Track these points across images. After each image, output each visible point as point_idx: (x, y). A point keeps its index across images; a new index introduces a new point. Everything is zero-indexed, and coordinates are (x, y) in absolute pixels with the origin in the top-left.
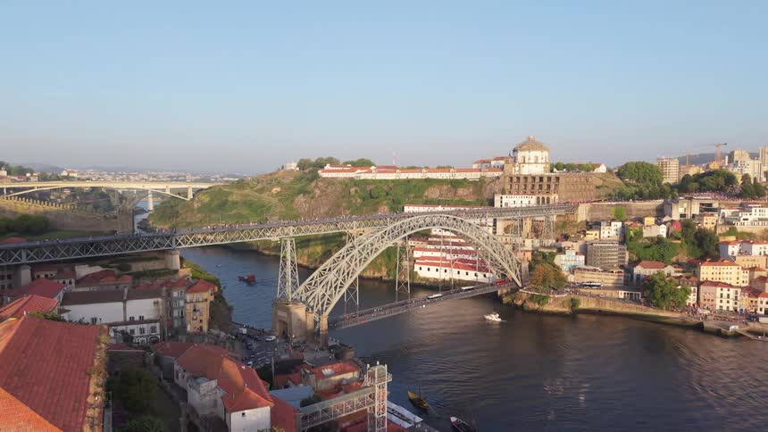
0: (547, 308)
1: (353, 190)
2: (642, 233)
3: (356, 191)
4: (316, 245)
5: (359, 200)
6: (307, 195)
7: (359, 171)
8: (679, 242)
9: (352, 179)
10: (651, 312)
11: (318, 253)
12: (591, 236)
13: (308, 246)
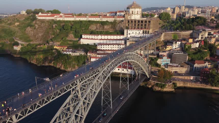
0: (165, 90)
1: (54, 25)
2: (191, 47)
3: (56, 26)
4: (40, 54)
5: (58, 31)
6: (32, 27)
7: (56, 16)
8: (206, 50)
9: (53, 20)
10: (209, 87)
11: (41, 58)
12: (169, 48)
13: (35, 55)
